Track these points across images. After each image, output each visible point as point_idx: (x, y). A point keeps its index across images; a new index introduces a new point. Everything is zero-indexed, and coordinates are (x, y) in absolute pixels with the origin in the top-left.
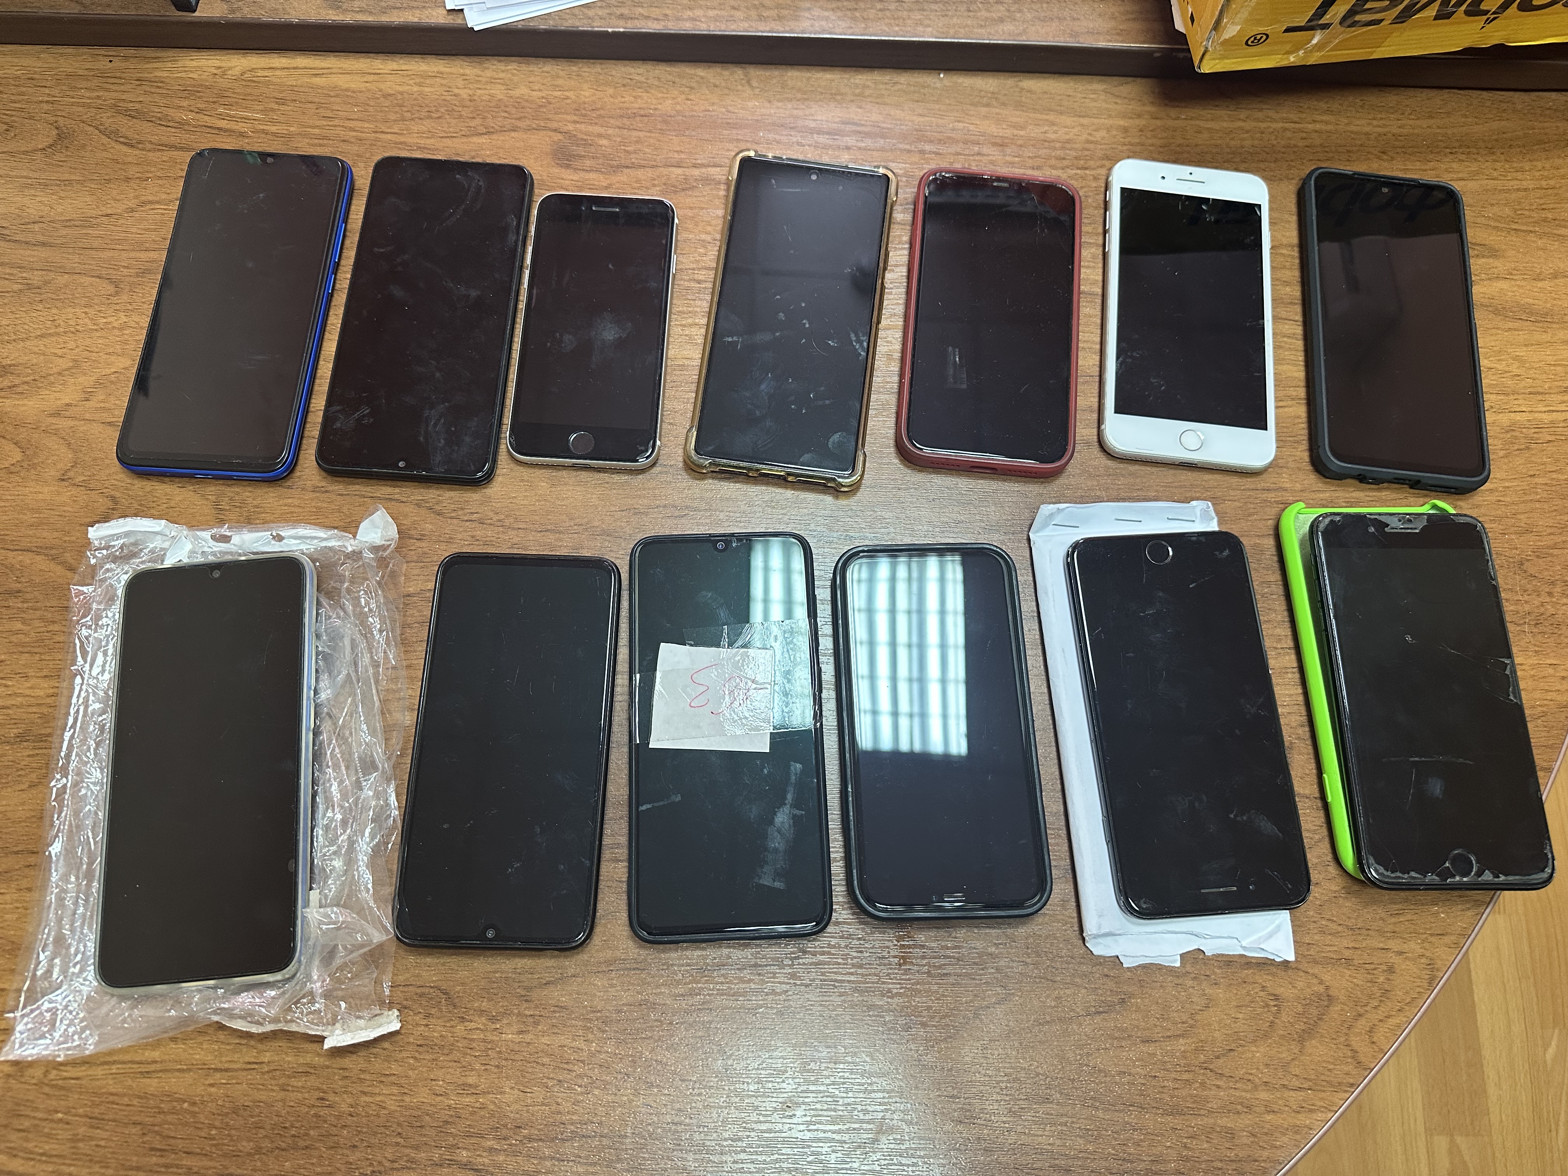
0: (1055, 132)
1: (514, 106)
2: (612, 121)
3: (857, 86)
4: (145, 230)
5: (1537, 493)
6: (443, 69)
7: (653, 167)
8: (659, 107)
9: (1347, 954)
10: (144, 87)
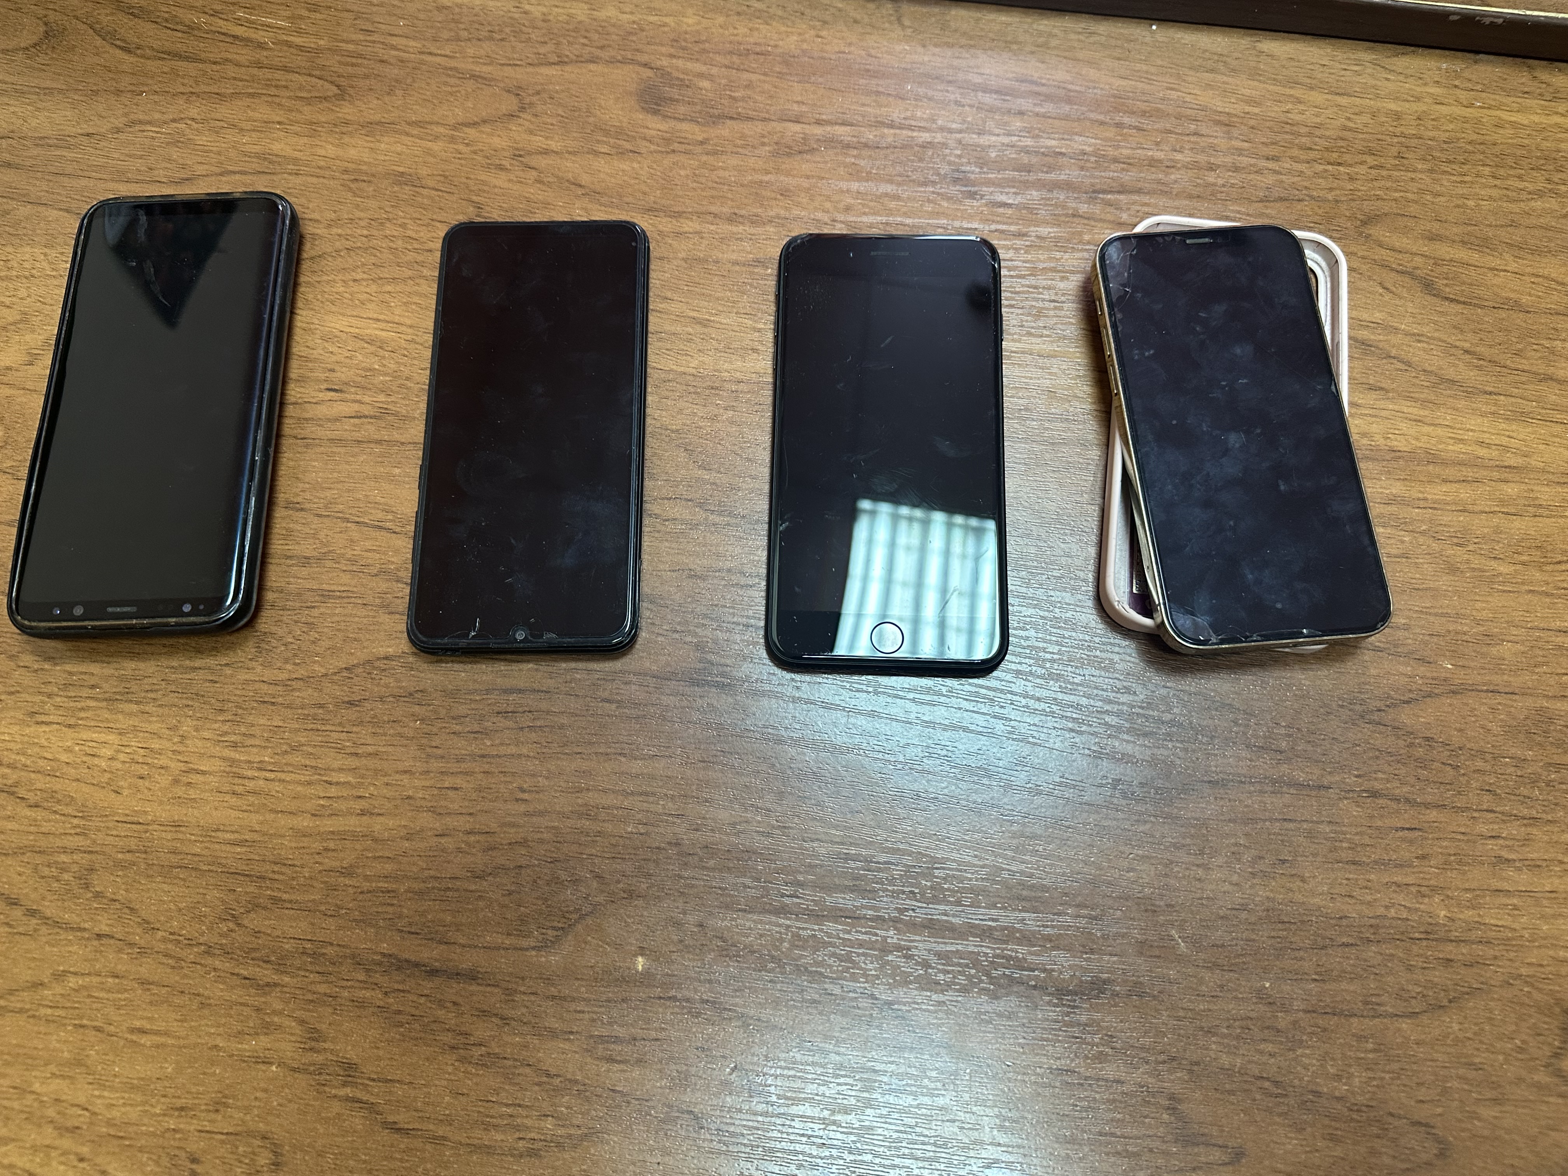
0: (1301, 112)
1: (597, 31)
2: (718, 58)
4: (130, 156)
7: (764, 120)
8: (781, 43)
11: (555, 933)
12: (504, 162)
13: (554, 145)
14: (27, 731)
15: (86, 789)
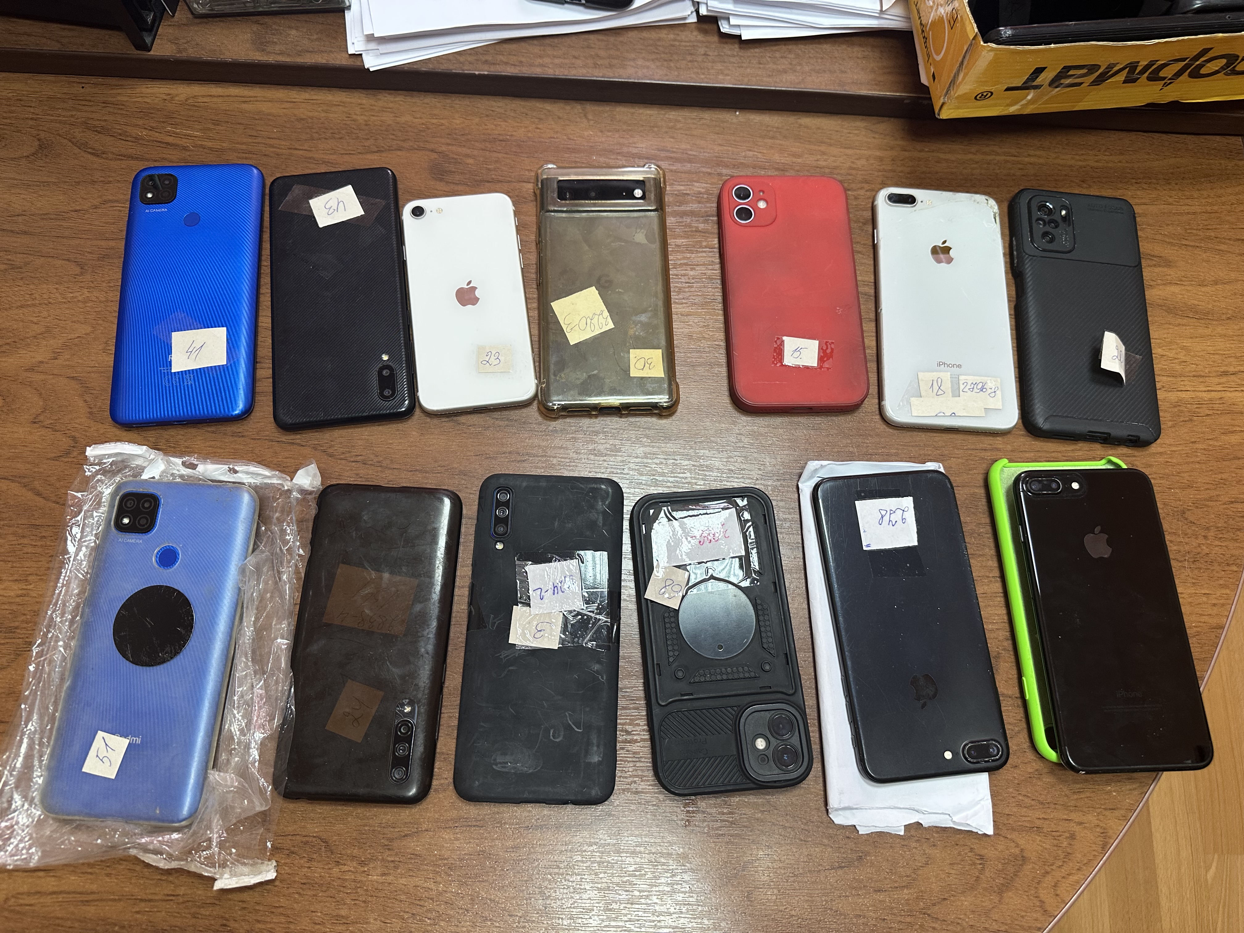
0: (825, 160)
1: (400, 131)
2: (477, 144)
3: (670, 120)
5: (1197, 456)
6: (345, 100)
8: (514, 133)
9: (1038, 823)
10: (108, 109)
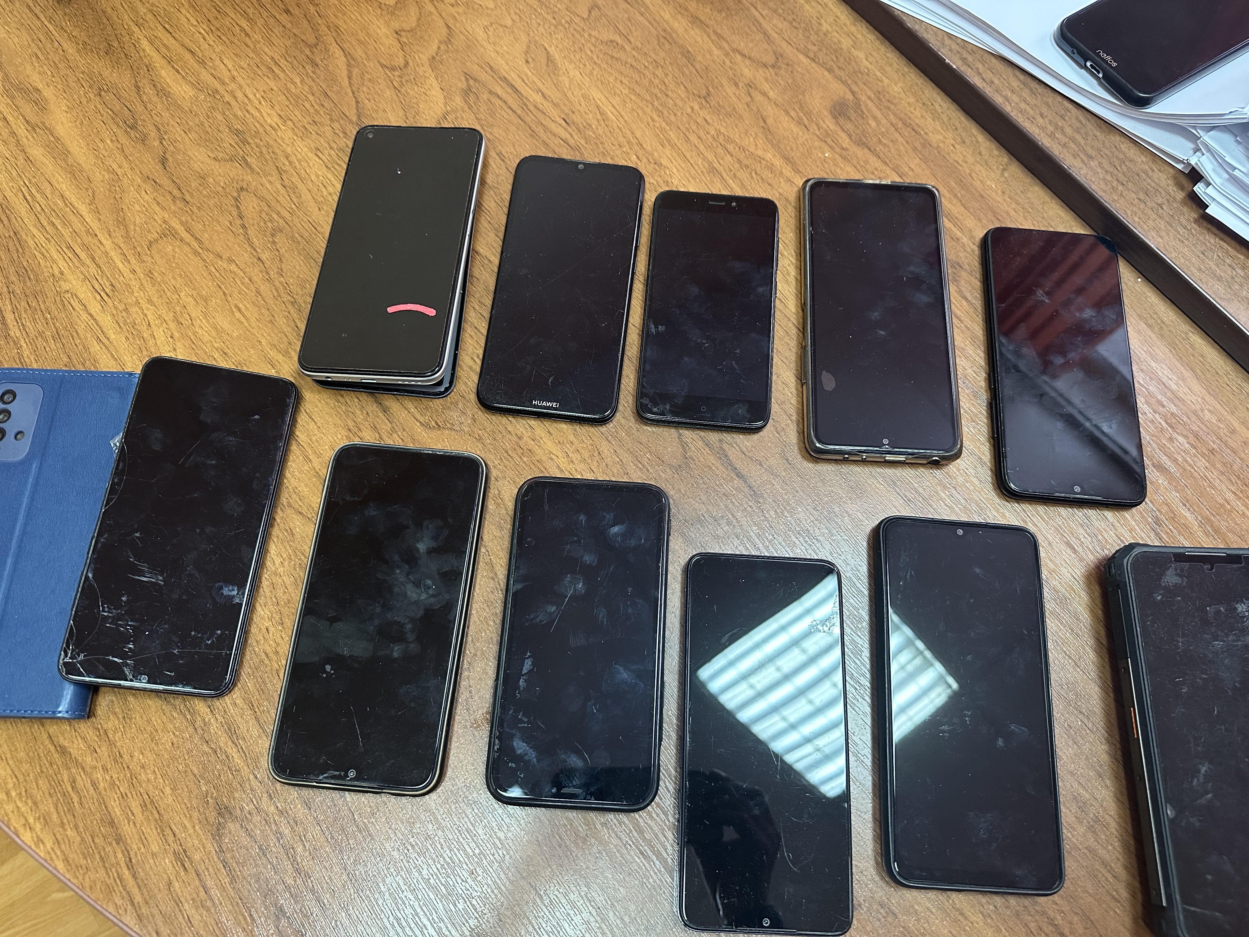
11: (435, 425)
12: (740, 84)
13: (771, 94)
14: (310, 154)
15: (309, 197)
